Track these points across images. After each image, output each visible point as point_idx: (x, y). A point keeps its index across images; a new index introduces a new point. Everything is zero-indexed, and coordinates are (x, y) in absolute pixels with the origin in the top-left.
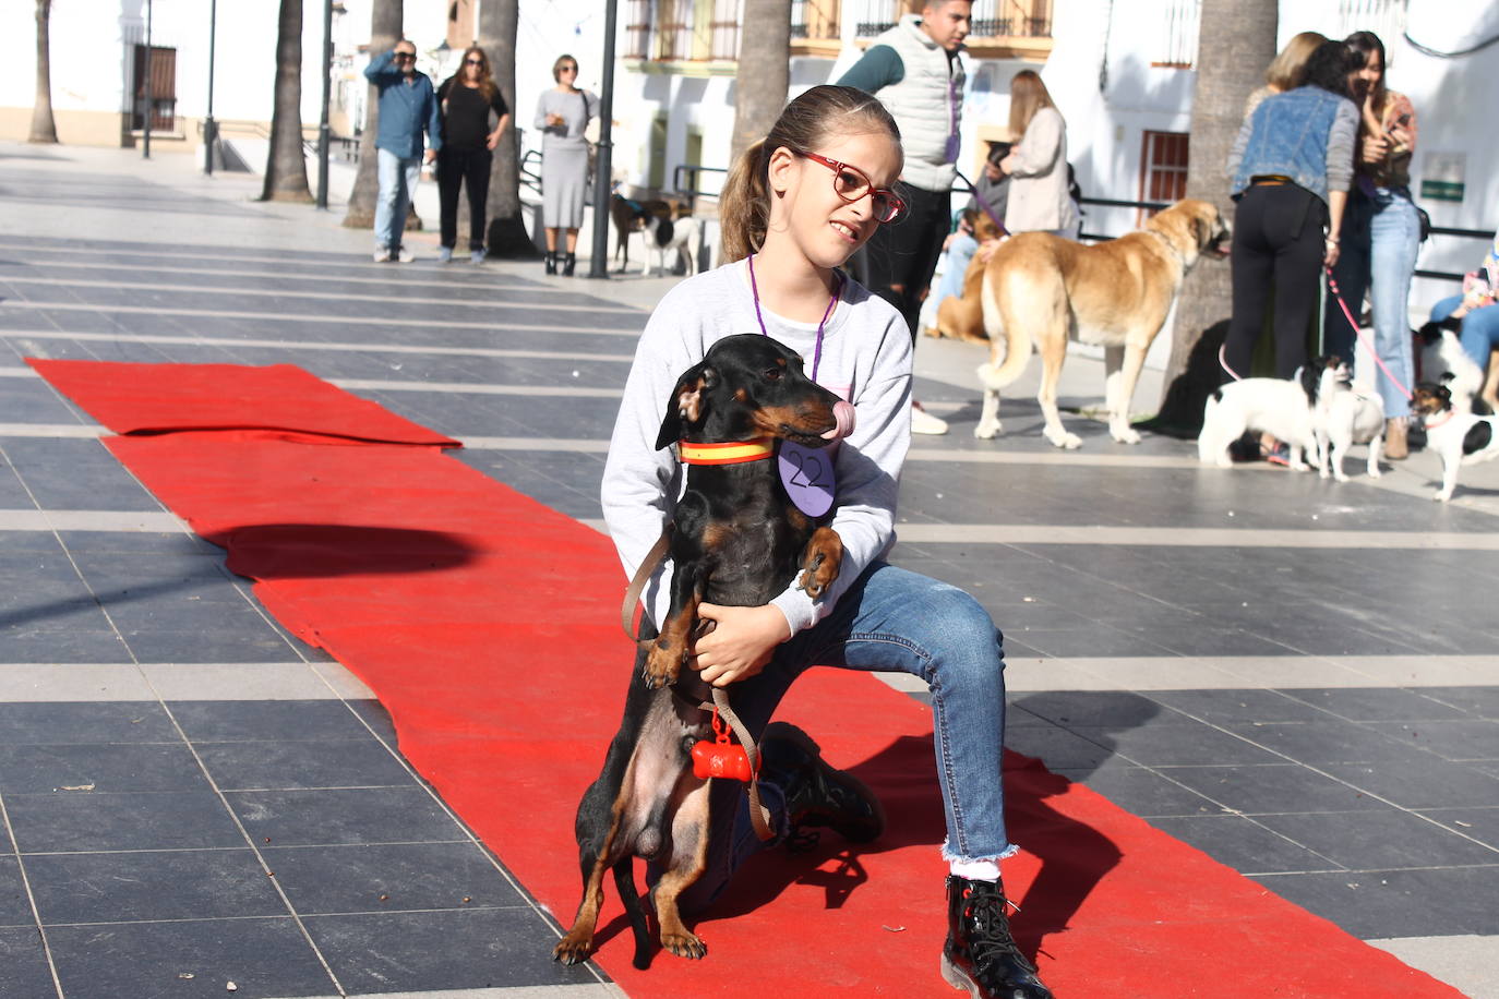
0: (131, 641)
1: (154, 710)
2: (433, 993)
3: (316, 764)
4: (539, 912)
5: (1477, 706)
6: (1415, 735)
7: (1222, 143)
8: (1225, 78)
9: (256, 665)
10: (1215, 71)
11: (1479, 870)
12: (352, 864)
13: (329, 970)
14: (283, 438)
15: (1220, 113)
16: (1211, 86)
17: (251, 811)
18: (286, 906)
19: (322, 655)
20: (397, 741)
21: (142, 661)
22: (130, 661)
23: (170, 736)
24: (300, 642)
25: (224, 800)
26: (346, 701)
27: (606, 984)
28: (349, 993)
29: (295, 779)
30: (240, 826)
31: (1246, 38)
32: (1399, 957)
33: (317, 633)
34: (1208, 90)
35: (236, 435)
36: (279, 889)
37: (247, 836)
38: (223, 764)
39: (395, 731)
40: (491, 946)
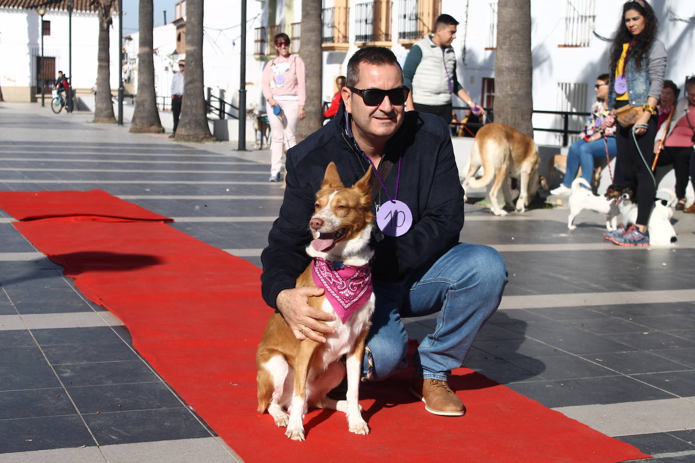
0: (17, 305)
1: (25, 333)
2: (138, 443)
3: (95, 352)
4: (188, 409)
5: (612, 313)
6: (583, 325)
7: (508, 78)
8: (508, 50)
9: (72, 313)
10: (505, 47)
11: (604, 378)
12: (107, 393)
13: (93, 436)
14: (94, 220)
15: (507, 65)
16: (502, 54)
17: (65, 372)
18: (76, 411)
19: (103, 308)
20: (132, 342)
21: (21, 313)
22: (16, 314)
23: (31, 343)
24: (93, 303)
25: (53, 369)
26: (111, 327)
27: (215, 438)
28: (101, 445)
29: (85, 359)
30: (59, 379)
31: (517, 32)
32: (565, 414)
33: (100, 299)
34: (501, 56)
35: (72, 219)
36: (74, 404)
37: (61, 383)
38: (54, 354)
39: (131, 338)
40: (166, 424)
